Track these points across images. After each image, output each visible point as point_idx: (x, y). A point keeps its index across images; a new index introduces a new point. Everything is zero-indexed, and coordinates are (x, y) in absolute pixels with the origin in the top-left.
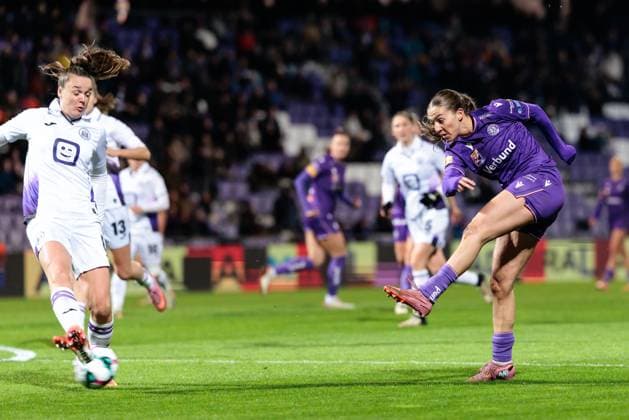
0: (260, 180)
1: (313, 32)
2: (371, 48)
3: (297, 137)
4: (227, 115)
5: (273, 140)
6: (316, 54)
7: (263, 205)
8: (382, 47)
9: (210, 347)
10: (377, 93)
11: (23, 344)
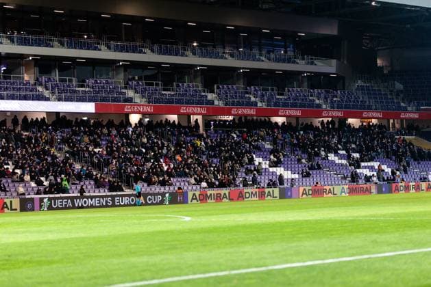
0: (248, 172)
1: (262, 133)
2: (277, 137)
3: (257, 160)
4: (240, 155)
5: (251, 161)
6: (263, 139)
7: (249, 178)
8: (280, 136)
9: (236, 216)
10: (279, 148)
11: (187, 216)
